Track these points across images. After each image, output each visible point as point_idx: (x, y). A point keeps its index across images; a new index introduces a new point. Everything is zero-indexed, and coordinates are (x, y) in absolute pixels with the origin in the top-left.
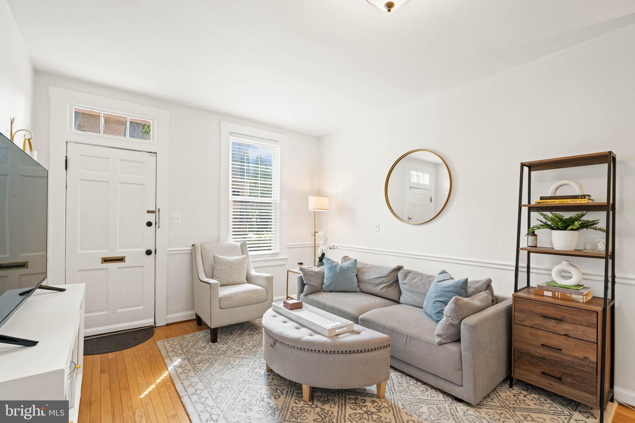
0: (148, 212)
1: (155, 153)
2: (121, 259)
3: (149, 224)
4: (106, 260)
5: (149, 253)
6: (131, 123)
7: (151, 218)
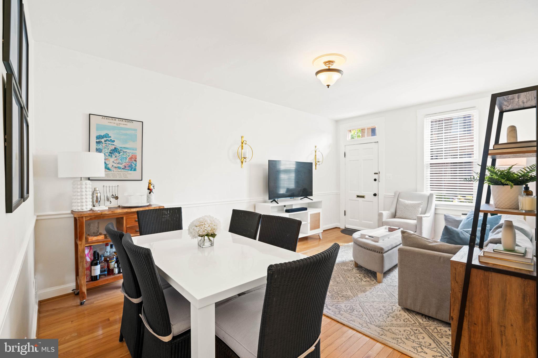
0: (375, 173)
1: (378, 142)
2: (363, 197)
3: (375, 180)
4: (358, 196)
5: (375, 195)
6: (367, 129)
7: (376, 177)
